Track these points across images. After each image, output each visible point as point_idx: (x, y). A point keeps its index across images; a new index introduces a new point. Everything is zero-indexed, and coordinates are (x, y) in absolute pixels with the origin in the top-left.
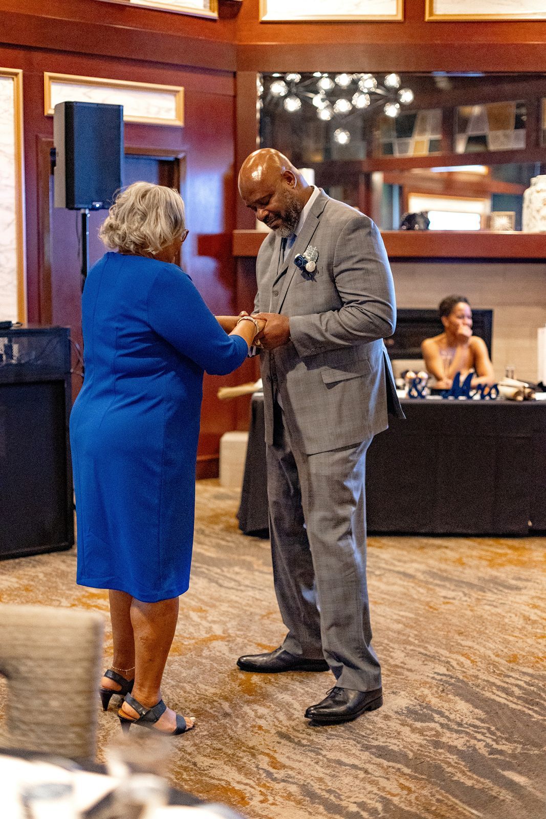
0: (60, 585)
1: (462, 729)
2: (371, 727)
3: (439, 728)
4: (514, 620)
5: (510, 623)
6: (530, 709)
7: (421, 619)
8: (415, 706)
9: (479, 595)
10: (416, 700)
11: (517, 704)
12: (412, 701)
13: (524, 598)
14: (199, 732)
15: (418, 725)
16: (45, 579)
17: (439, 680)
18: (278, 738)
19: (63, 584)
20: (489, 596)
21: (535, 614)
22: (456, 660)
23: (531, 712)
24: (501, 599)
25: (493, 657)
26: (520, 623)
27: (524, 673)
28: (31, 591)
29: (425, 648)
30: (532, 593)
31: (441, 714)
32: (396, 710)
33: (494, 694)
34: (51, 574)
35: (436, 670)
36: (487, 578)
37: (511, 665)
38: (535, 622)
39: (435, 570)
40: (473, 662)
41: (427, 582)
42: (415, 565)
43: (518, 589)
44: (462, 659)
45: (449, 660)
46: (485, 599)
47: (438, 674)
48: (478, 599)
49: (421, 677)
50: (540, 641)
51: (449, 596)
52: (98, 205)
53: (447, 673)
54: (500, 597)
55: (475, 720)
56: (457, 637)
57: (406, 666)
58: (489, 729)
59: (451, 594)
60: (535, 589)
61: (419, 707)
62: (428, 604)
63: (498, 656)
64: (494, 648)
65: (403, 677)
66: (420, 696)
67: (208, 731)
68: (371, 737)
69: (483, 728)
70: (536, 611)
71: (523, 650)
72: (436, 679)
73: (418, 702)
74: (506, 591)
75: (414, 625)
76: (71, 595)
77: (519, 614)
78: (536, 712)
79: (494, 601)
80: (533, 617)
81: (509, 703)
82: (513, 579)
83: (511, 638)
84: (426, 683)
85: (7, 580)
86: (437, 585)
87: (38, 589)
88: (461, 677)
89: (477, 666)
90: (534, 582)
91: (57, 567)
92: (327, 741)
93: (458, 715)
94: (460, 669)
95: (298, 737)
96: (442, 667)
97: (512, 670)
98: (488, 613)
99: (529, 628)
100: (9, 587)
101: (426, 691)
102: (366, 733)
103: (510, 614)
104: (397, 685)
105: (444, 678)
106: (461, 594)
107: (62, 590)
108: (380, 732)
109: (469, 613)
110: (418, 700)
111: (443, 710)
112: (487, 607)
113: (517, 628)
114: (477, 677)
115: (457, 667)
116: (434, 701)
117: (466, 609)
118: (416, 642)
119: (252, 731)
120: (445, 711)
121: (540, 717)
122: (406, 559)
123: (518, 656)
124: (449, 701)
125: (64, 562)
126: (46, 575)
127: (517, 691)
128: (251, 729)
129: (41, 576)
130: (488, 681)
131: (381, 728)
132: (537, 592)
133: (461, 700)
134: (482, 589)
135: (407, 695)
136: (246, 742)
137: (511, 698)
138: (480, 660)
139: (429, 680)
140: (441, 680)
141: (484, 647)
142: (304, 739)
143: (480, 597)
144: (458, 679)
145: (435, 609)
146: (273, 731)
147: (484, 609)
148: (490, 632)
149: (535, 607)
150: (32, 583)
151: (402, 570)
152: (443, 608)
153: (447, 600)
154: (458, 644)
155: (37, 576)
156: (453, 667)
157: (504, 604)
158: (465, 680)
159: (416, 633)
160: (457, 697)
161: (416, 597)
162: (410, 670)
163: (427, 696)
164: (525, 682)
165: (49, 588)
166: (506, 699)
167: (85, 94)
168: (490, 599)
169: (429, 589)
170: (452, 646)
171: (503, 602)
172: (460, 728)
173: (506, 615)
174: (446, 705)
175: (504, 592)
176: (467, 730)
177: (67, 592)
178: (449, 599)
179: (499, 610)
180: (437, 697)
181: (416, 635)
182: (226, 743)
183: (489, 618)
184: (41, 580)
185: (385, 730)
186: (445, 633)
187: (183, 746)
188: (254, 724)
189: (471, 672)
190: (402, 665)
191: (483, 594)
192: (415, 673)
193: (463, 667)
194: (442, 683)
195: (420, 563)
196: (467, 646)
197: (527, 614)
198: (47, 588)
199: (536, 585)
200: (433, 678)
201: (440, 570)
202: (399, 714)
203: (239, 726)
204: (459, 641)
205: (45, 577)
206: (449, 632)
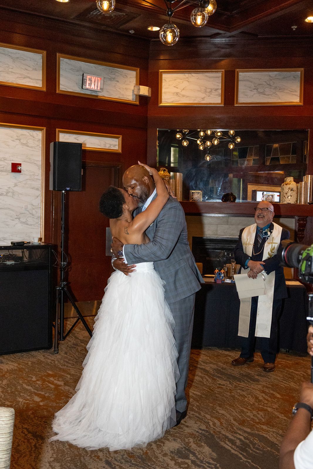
0: (36, 368)
1: (202, 464)
2: (155, 460)
3: (190, 463)
4: (250, 399)
5: (248, 401)
6: (241, 454)
7: (203, 396)
8: (183, 448)
9: (237, 384)
10: (184, 445)
11: (236, 451)
12: (181, 445)
13: (260, 387)
14: (66, 458)
15: (180, 460)
16: (31, 365)
17: (200, 433)
18: (105, 464)
19: (38, 368)
20: (242, 384)
21: (262, 396)
22: (213, 421)
23: (241, 456)
24: (248, 387)
25: (232, 420)
26: (252, 401)
27: (245, 432)
28: (22, 371)
29: (200, 414)
30: (264, 384)
31: (194, 454)
32: (171, 450)
33: (226, 443)
34: (35, 362)
35: (201, 427)
36: (244, 374)
37: (240, 426)
38: (260, 401)
39: (220, 368)
40: (221, 423)
41: (214, 375)
42: (211, 365)
43: (258, 381)
44: (216, 421)
45: (209, 421)
46: (239, 386)
47: (201, 429)
48: (236, 386)
49: (192, 431)
50: (260, 412)
51: (222, 384)
52: (68, 189)
53: (205, 429)
54: (247, 385)
55: (210, 459)
56: (218, 408)
57: (186, 424)
58: (215, 465)
59: (223, 382)
60: (266, 381)
61: (184, 449)
62: (209, 387)
63: (235, 420)
64: (235, 415)
65: (182, 430)
66: (187, 443)
67: (71, 458)
68: (153, 466)
69: (213, 464)
70: (263, 395)
71: (249, 417)
72: (199, 433)
73: (185, 446)
74: (251, 382)
75: (198, 399)
76: (39, 374)
77: (253, 396)
78: (243, 455)
79: (243, 388)
80: (261, 398)
81: (232, 450)
82: (257, 375)
83: (245, 410)
84: (193, 434)
85: (13, 365)
86: (219, 377)
87: (25, 371)
88: (212, 432)
89: (222, 426)
90: (267, 377)
91: (40, 359)
92: (129, 467)
93: (203, 456)
94: (213, 427)
95: (115, 464)
96: (204, 426)
97: (240, 429)
98: (239, 394)
99: (257, 404)
100: (12, 369)
101: (191, 440)
102: (151, 464)
103: (249, 396)
104: (178, 435)
105: (203, 432)
106: (228, 383)
107: (36, 371)
108: (159, 464)
109: (229, 394)
110: (185, 445)
111: (196, 452)
112: (239, 391)
113: (250, 404)
114: (220, 432)
115: (212, 426)
116: (193, 446)
117: (228, 392)
118: (196, 409)
119: (94, 459)
120: (197, 452)
121: (245, 460)
122: (208, 361)
123: (246, 421)
124: (200, 446)
125: (44, 356)
126: (33, 363)
127: (238, 443)
128: (94, 458)
129: (30, 363)
130: (225, 435)
131: (160, 461)
132: (267, 384)
133: (207, 446)
134: (239, 380)
135: (180, 441)
136: (88, 466)
137: (233, 447)
138: (225, 422)
139: (195, 433)
140: (201, 433)
141: (230, 414)
142: (118, 465)
143: (237, 385)
144: (210, 434)
145: (212, 391)
146: (104, 460)
147: (237, 392)
148: (236, 406)
149: (263, 392)
150: (24, 367)
151: (204, 367)
152: (217, 390)
153: (221, 386)
154: (217, 412)
155: (28, 363)
156: (210, 425)
157: (248, 389)
158: (214, 434)
159: (198, 404)
160: (206, 444)
161: (205, 383)
162: (187, 426)
163: (190, 443)
164: (245, 438)
165: (30, 370)
166: (231, 447)
167: (75, 138)
168: (243, 386)
169: (213, 379)
170: (214, 413)
171: (248, 388)
172: (201, 464)
173: (247, 396)
174: (198, 449)
175: (250, 383)
176: (204, 465)
177: (38, 373)
178: (222, 385)
179: (244, 393)
180: (195, 444)
181: (197, 406)
182: (78, 466)
183: (238, 397)
184: (28, 365)
185: (162, 462)
186: (213, 405)
187: (55, 466)
188: (96, 454)
189: (217, 430)
190: (184, 423)
191: (239, 383)
192: (189, 428)
193: (215, 426)
194: (201, 435)
195: (214, 364)
196: (221, 414)
197: (258, 396)
198: (29, 370)
199: (267, 379)
200: (197, 432)
201: (223, 368)
202: (172, 453)
203: (88, 456)
204: (218, 410)
205: (31, 364)
206: (215, 404)
